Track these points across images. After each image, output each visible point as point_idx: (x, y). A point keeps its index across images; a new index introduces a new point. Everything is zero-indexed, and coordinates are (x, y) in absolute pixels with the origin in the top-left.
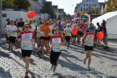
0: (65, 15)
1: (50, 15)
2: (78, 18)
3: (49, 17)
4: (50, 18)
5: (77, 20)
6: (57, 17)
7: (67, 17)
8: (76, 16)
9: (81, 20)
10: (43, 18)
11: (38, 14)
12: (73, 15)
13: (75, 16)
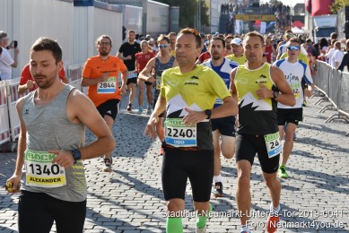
0: (256, 5)
1: (176, 9)
2: (329, 21)
3: (170, 18)
4: (176, 22)
5: (323, 31)
6: (214, 19)
7: (265, 17)
8: (315, 8)
9: (341, 30)
10: (140, 23)
11: (110, 6)
12: (299, 6)
13: (310, 8)
